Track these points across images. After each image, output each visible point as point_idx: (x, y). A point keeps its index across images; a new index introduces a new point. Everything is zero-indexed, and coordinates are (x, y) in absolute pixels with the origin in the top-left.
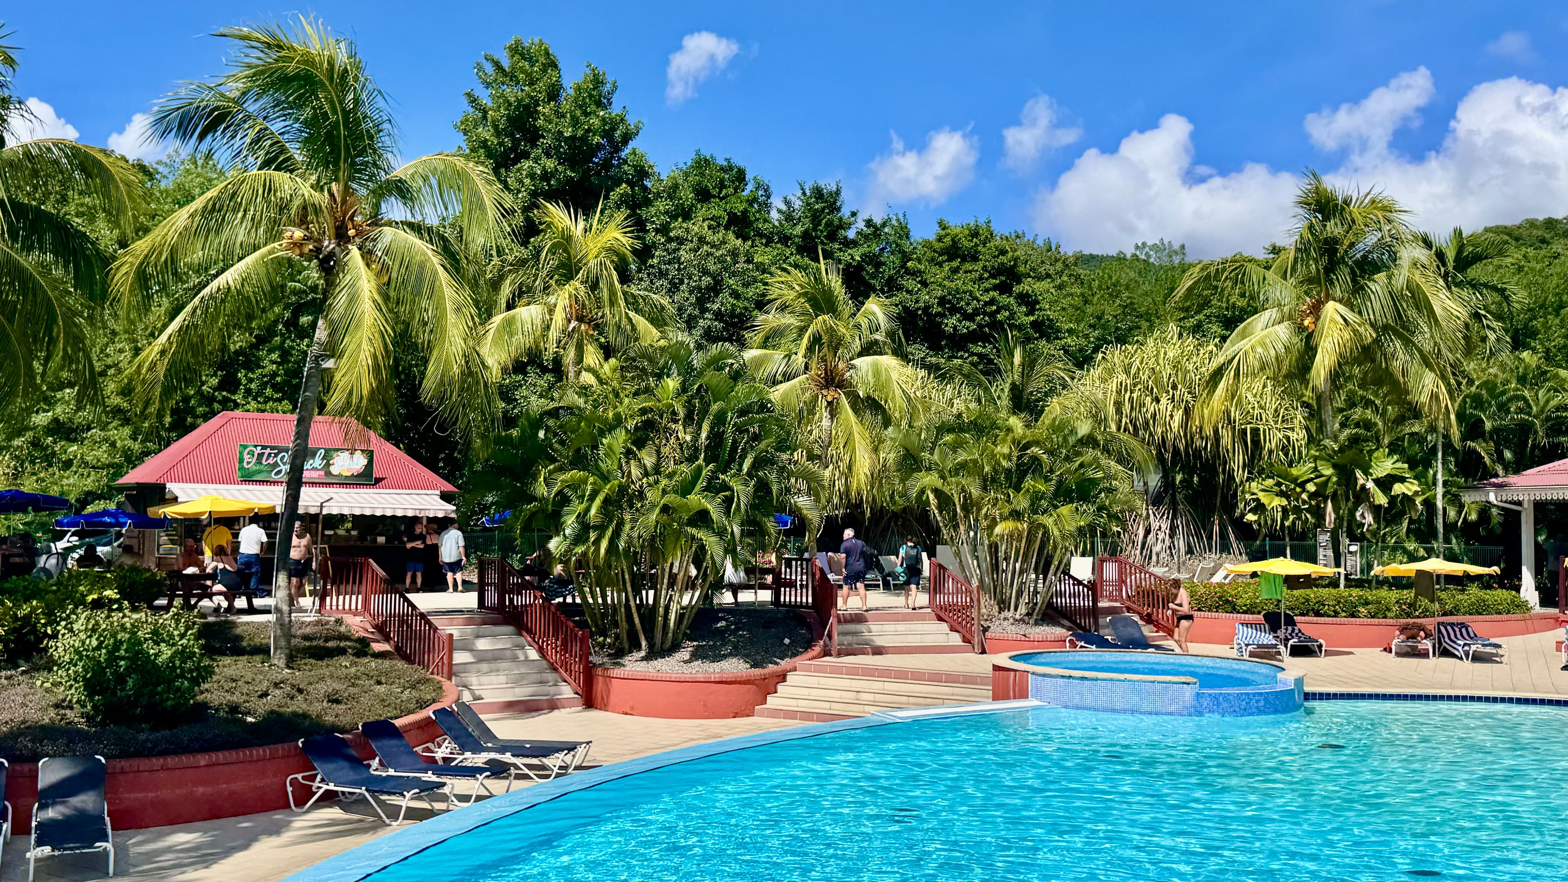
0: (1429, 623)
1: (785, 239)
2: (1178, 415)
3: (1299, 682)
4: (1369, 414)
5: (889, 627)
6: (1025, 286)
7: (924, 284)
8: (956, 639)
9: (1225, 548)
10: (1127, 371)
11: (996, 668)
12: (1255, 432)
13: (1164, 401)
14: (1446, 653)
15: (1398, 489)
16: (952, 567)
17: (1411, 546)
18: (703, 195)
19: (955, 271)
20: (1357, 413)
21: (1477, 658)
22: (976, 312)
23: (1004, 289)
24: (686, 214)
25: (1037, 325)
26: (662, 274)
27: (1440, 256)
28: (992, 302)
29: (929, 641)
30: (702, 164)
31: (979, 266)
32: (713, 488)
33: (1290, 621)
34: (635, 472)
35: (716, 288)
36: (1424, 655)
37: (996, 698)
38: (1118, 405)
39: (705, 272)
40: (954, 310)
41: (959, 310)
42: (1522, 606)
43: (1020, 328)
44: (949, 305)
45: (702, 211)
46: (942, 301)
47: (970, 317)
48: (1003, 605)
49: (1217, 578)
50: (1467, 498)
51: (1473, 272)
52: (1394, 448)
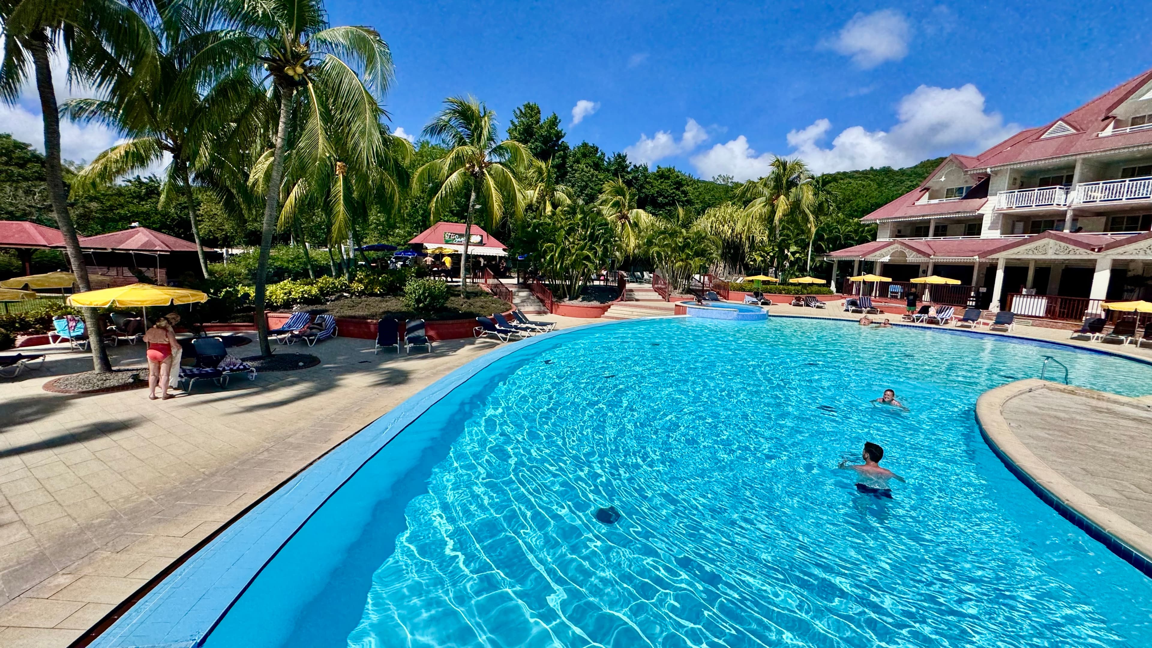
0: (803, 296)
1: (608, 171)
2: (730, 231)
3: (768, 312)
4: (789, 232)
5: (640, 293)
6: (684, 188)
7: (652, 186)
8: (660, 297)
9: (740, 273)
10: (715, 216)
11: (676, 305)
12: (753, 237)
13: (726, 226)
14: (808, 305)
15: (797, 255)
16: (661, 275)
17: (797, 274)
18: (584, 155)
19: (662, 182)
20: (785, 232)
21: (818, 307)
22: (668, 196)
23: (677, 189)
24: (578, 161)
25: (687, 201)
26: (570, 181)
27: (818, 182)
28: (673, 193)
29: (652, 298)
30: (585, 145)
31: (669, 181)
32: (591, 249)
33: (762, 295)
34: (567, 243)
35: (586, 186)
36: (802, 306)
37: (676, 314)
38: (712, 227)
39: (583, 181)
40: (661, 195)
41: (663, 195)
42: (831, 292)
43: (682, 202)
44: (660, 194)
45: (583, 161)
46: (658, 192)
47: (666, 198)
48: (675, 288)
49: (738, 281)
50: (817, 259)
51: (827, 187)
52: (796, 244)
